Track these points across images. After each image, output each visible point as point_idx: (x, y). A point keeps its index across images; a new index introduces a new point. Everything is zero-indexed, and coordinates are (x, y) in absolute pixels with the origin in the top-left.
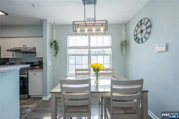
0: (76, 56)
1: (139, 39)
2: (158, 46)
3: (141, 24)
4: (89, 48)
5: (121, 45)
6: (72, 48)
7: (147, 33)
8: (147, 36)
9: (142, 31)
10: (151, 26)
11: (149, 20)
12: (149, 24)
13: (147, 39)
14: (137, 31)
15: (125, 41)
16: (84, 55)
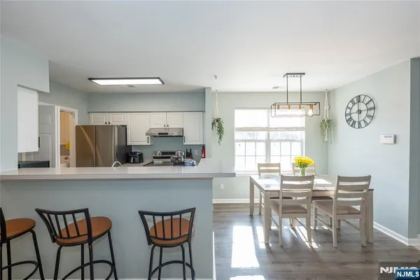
0: (247, 143)
1: (354, 122)
2: (384, 136)
3: (359, 101)
4: (268, 129)
5: (321, 126)
6: (241, 129)
7: (368, 116)
8: (368, 120)
9: (360, 112)
10: (374, 108)
11: (371, 100)
12: (371, 105)
13: (367, 124)
14: (351, 109)
15: (328, 121)
16: (260, 141)
